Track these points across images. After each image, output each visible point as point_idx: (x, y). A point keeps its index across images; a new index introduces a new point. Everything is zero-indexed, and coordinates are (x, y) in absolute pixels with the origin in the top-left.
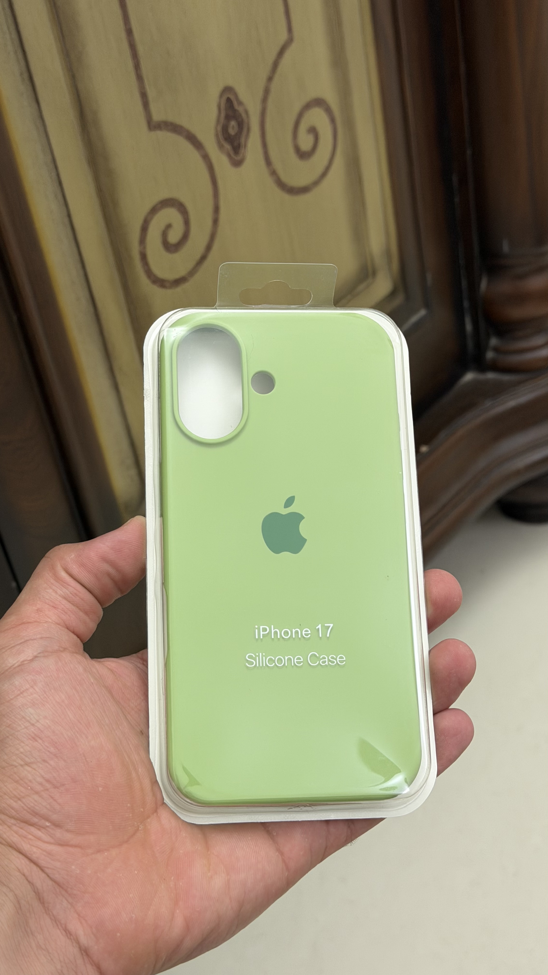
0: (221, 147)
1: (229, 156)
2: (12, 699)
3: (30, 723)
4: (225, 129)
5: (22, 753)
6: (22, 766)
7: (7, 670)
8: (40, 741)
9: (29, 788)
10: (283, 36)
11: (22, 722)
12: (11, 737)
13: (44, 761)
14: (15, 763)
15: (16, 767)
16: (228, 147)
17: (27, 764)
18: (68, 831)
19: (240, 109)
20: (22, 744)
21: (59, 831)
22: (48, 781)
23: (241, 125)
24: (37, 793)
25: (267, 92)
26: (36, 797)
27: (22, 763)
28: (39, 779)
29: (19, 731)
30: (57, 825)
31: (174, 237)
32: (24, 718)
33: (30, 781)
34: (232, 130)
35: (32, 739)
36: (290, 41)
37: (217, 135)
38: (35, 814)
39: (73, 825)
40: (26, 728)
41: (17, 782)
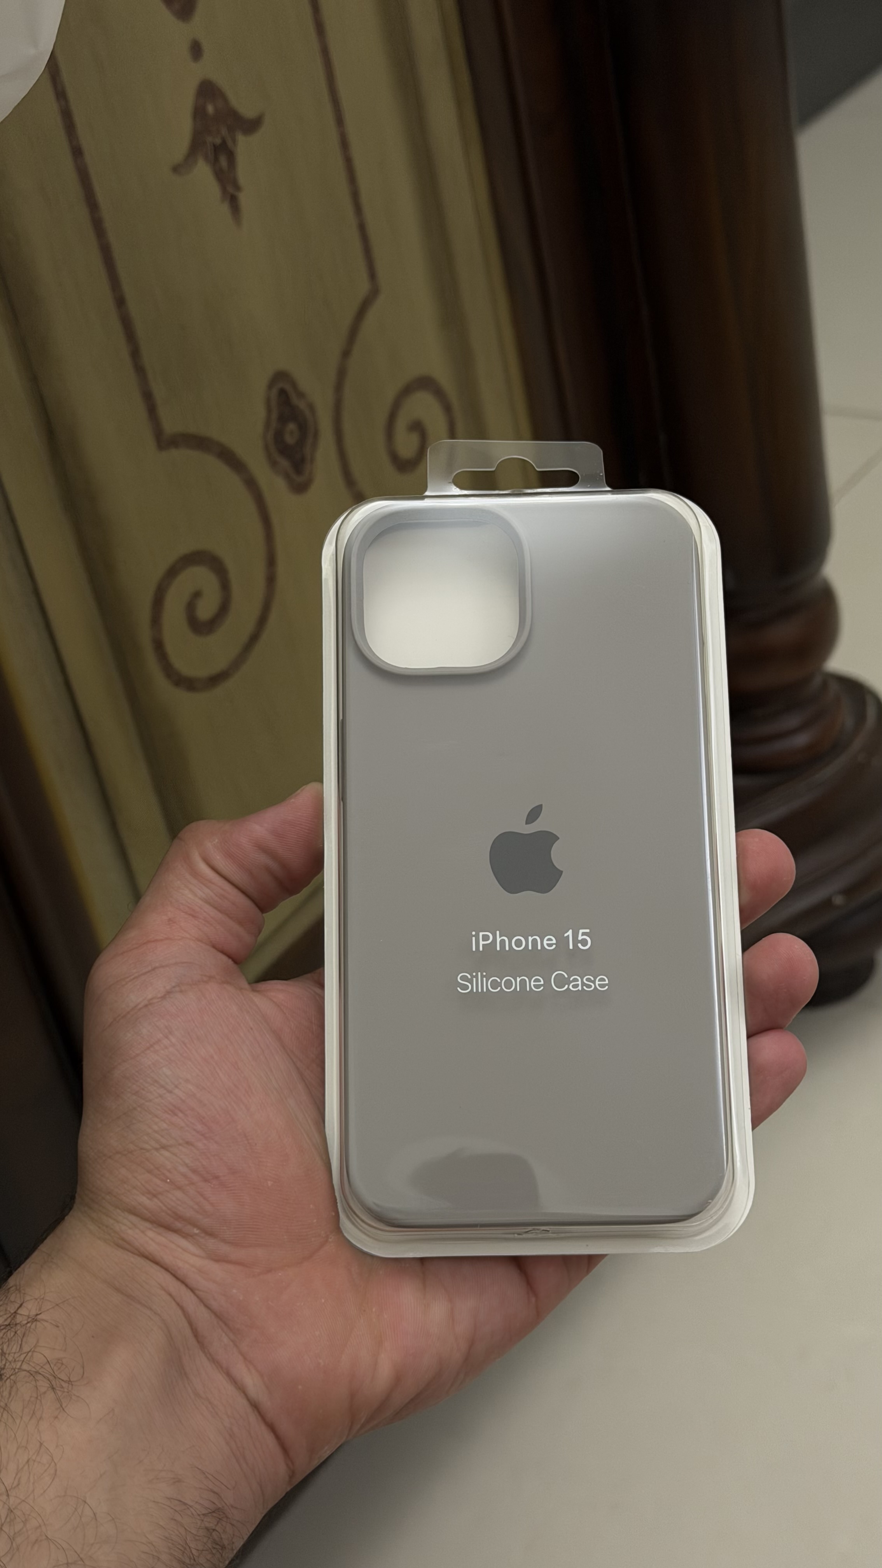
0: (274, 464)
1: (287, 476)
2: (138, 1055)
3: (166, 1089)
4: (279, 436)
5: (156, 1132)
6: (157, 1149)
7: (128, 1013)
8: (180, 1115)
9: (168, 1180)
10: (363, 287)
11: (155, 1088)
12: (139, 1109)
13: (187, 1143)
14: (147, 1146)
15: (148, 1151)
16: (284, 463)
17: (164, 1147)
18: (224, 1241)
19: (302, 405)
20: (157, 1120)
21: (213, 1241)
22: (194, 1171)
23: (303, 428)
24: (179, 1188)
25: (342, 373)
26: (179, 1194)
27: (157, 1146)
28: (183, 1169)
29: (150, 1101)
30: (209, 1233)
31: (206, 610)
32: (156, 1081)
33: (169, 1171)
34: (291, 437)
35: (170, 1112)
36: (374, 292)
37: (266, 448)
38: (179, 1217)
39: (231, 1233)
40: (161, 1096)
41: (150, 1172)
